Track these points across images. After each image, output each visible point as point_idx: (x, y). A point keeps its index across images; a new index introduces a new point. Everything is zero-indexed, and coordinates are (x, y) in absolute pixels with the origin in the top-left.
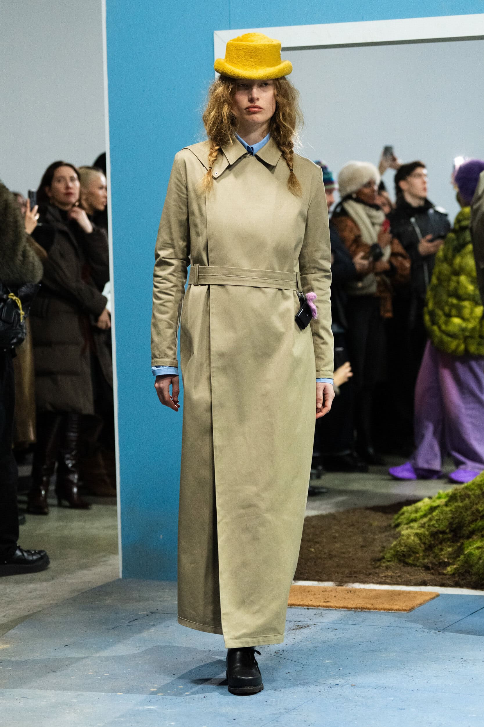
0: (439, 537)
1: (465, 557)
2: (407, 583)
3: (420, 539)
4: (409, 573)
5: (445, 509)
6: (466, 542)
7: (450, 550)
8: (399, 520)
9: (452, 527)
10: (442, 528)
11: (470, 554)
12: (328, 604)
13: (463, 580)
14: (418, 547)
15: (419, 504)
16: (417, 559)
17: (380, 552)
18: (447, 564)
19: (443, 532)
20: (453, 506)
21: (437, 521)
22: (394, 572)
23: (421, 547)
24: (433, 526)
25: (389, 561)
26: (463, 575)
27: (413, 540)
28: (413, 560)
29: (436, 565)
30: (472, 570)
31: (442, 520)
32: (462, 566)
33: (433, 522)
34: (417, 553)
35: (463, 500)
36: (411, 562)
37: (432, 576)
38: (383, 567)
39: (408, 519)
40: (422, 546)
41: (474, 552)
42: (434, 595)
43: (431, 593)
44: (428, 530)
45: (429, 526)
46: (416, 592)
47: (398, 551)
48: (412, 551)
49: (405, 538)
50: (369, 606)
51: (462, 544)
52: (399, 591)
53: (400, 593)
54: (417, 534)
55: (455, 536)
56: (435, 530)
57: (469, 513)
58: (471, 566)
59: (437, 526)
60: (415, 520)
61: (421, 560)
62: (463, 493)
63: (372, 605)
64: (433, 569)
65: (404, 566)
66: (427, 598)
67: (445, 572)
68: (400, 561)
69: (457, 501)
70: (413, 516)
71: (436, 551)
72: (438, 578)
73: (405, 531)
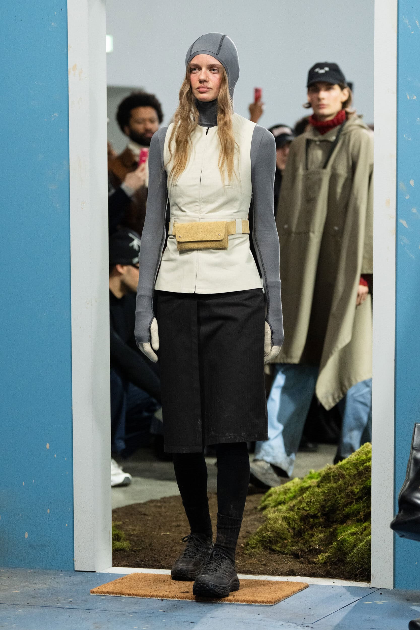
0: (309, 522)
1: (338, 544)
3: (289, 524)
4: (276, 561)
5: (317, 490)
6: (340, 527)
7: (321, 535)
9: (325, 511)
10: (312, 511)
11: (344, 540)
13: (335, 569)
14: (286, 532)
15: (289, 485)
16: (285, 546)
18: (319, 552)
19: (315, 516)
20: (326, 487)
21: (308, 503)
22: (259, 561)
23: (289, 532)
24: (303, 508)
25: (253, 548)
26: (335, 564)
27: (281, 524)
28: (281, 547)
29: (306, 552)
30: (346, 558)
31: (313, 503)
32: (335, 554)
33: (303, 505)
34: (286, 539)
35: (336, 481)
36: (278, 549)
37: (301, 565)
38: (246, 554)
39: (275, 501)
40: (291, 531)
41: (347, 539)
42: (302, 586)
43: (298, 584)
44: (297, 513)
45: (298, 509)
46: (282, 583)
47: (264, 537)
48: (279, 536)
49: (272, 522)
51: (336, 529)
52: (264, 581)
54: (285, 519)
55: (327, 520)
56: (306, 514)
57: (343, 495)
58: (345, 554)
59: (307, 508)
60: (284, 503)
61: (289, 547)
62: (336, 472)
64: (302, 557)
65: (270, 553)
66: (295, 589)
67: (315, 560)
68: (265, 548)
69: (330, 482)
72: (308, 568)
73: (271, 514)
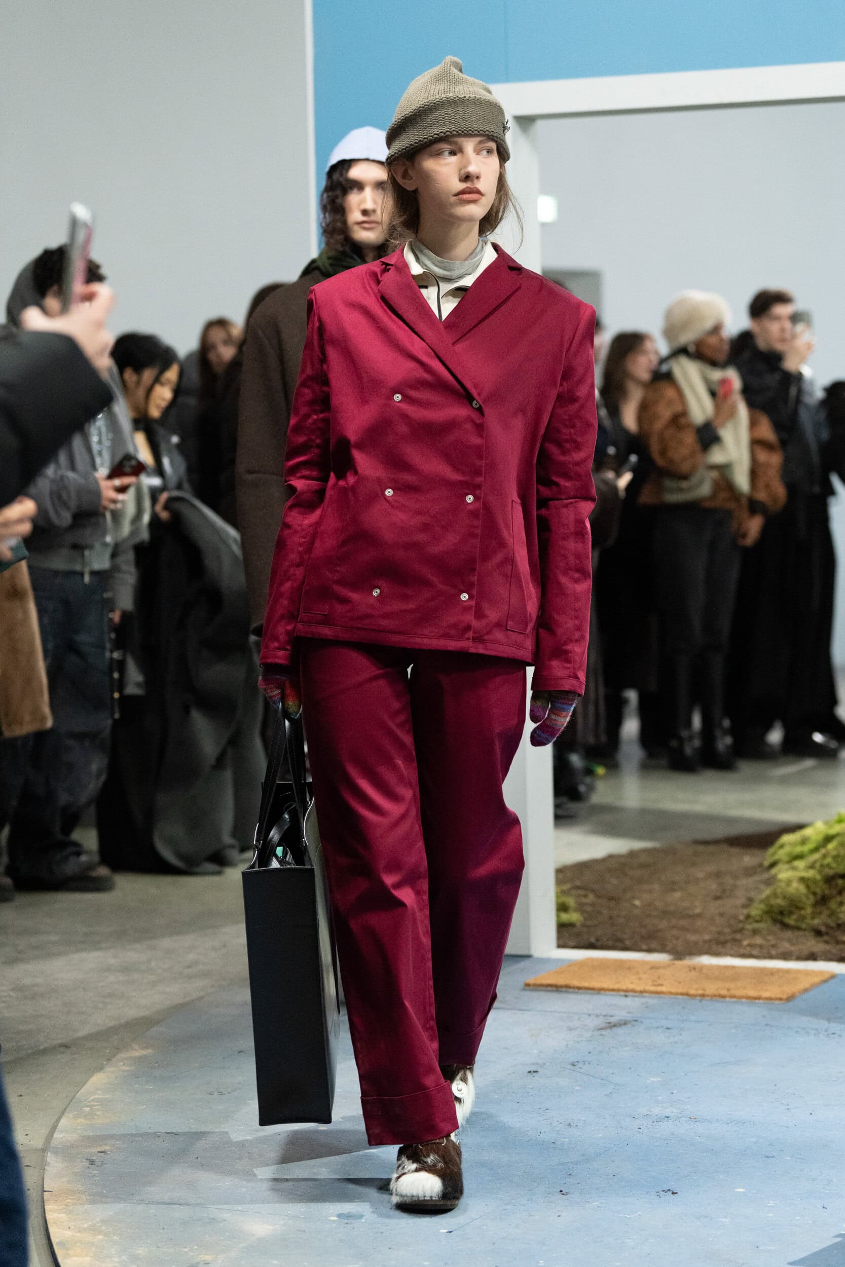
0: (837, 885)
2: (785, 956)
3: (808, 887)
4: (789, 941)
8: (776, 857)
10: (842, 869)
12: (659, 989)
14: (804, 899)
15: (807, 832)
16: (802, 918)
17: (745, 906)
19: (844, 876)
21: (835, 858)
22: (764, 939)
23: (808, 898)
24: (828, 865)
25: (757, 921)
27: (797, 888)
28: (796, 920)
29: (832, 928)
31: (843, 857)
33: (829, 860)
34: (803, 908)
36: (792, 923)
37: (826, 946)
38: (748, 930)
39: (789, 854)
40: (811, 897)
42: (827, 976)
43: (822, 973)
44: (820, 872)
45: (822, 866)
46: (798, 971)
47: (772, 906)
48: (794, 905)
49: (783, 885)
50: (724, 992)
52: (772, 969)
53: (772, 972)
54: (802, 880)
56: (831, 872)
59: (834, 865)
60: (800, 857)
61: (809, 921)
63: (728, 990)
64: (827, 934)
65: (781, 929)
66: (817, 979)
68: (775, 921)
70: (798, 849)
71: (833, 904)
72: (834, 949)
73: (784, 874)
